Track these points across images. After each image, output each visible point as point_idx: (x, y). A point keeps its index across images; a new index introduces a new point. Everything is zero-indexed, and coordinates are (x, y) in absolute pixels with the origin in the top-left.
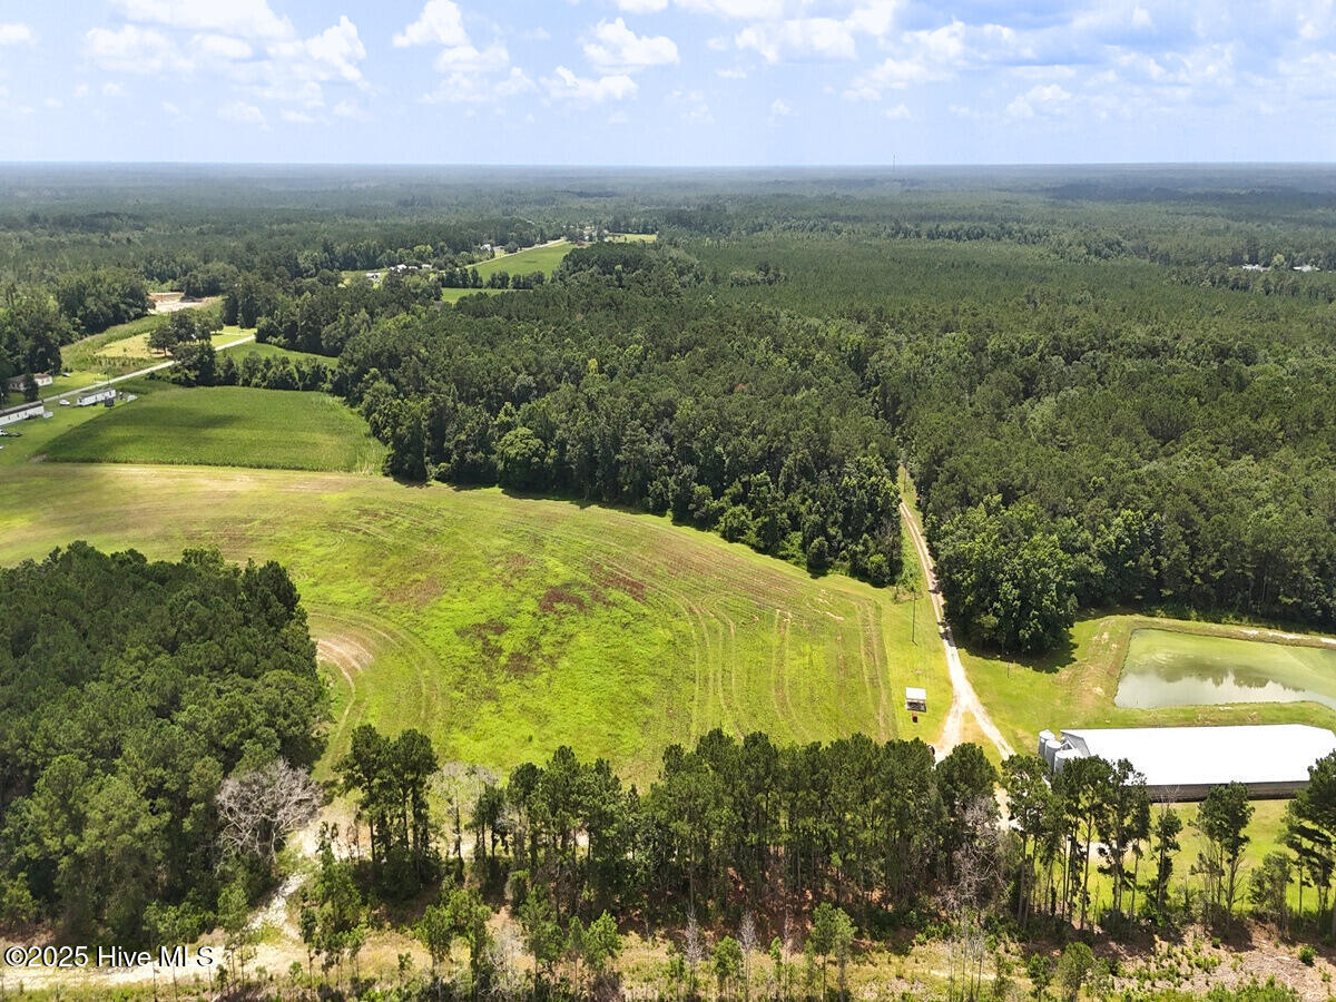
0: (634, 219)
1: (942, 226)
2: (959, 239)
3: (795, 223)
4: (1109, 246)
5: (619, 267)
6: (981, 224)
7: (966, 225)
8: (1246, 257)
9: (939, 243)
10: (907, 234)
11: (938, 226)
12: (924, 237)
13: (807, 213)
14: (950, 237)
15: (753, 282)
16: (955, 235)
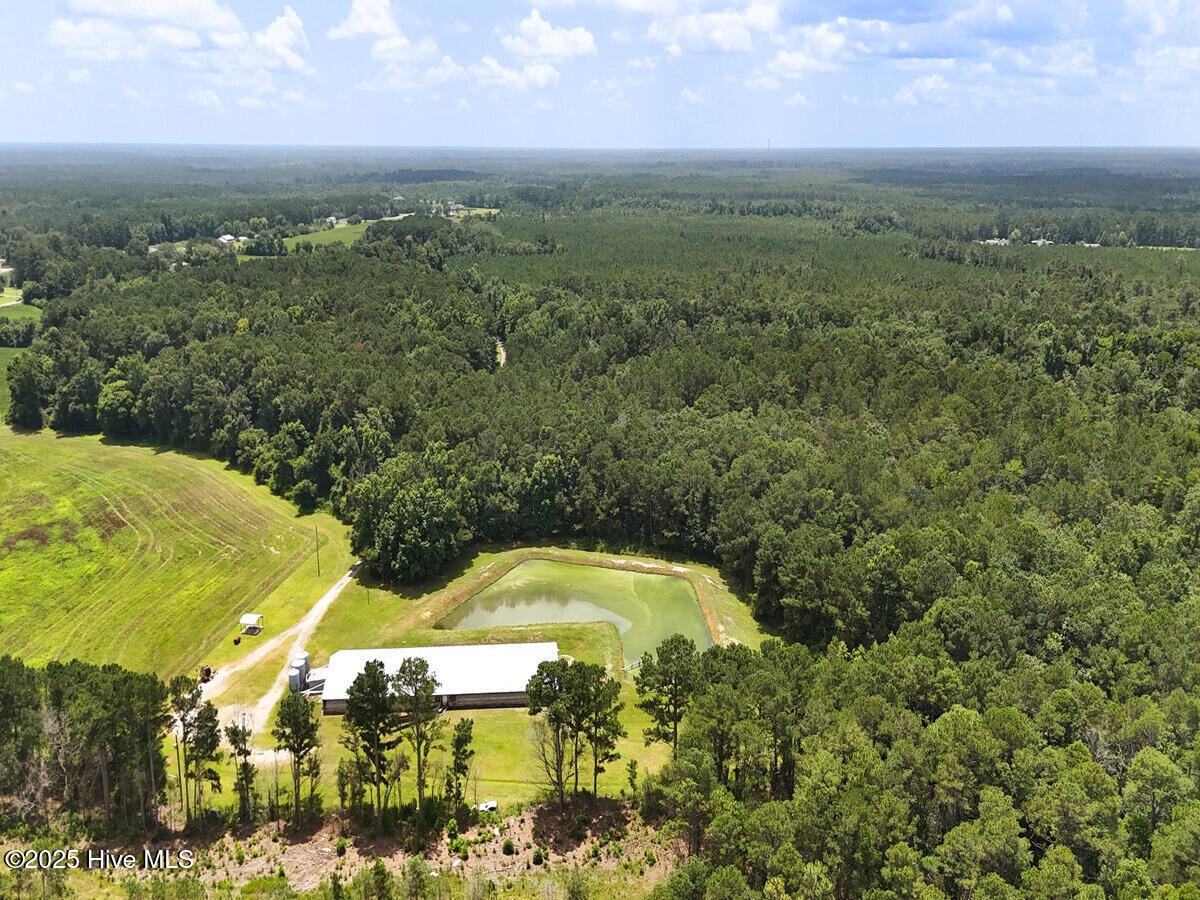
0: (488, 195)
1: (753, 204)
2: (765, 214)
3: (630, 199)
4: (881, 222)
5: (409, 237)
6: (786, 201)
7: (774, 202)
8: (996, 232)
9: (747, 219)
10: (722, 210)
11: (750, 204)
12: (737, 213)
13: (650, 191)
14: (758, 213)
15: (528, 253)
16: (762, 212)
